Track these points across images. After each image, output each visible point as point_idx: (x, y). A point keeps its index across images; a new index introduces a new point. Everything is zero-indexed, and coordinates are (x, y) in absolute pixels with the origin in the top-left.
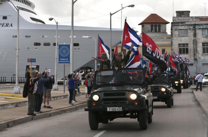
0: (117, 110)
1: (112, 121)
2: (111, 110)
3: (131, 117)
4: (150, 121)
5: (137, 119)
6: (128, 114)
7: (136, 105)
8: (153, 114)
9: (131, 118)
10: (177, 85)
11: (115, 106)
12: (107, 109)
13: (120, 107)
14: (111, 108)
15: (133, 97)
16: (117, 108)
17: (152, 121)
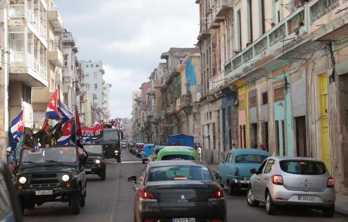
0: (47, 194)
1: (40, 206)
2: (40, 194)
3: (62, 200)
4: (83, 204)
5: (68, 203)
6: (58, 198)
7: (68, 187)
8: (85, 196)
9: (62, 202)
10: (117, 154)
11: (44, 189)
12: (35, 192)
13: (50, 189)
14: (40, 191)
15: (66, 178)
16: (46, 191)
17: (84, 204)
